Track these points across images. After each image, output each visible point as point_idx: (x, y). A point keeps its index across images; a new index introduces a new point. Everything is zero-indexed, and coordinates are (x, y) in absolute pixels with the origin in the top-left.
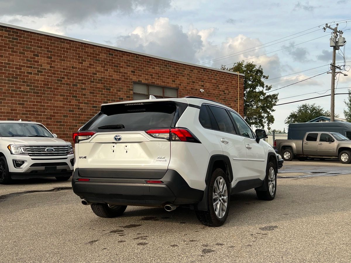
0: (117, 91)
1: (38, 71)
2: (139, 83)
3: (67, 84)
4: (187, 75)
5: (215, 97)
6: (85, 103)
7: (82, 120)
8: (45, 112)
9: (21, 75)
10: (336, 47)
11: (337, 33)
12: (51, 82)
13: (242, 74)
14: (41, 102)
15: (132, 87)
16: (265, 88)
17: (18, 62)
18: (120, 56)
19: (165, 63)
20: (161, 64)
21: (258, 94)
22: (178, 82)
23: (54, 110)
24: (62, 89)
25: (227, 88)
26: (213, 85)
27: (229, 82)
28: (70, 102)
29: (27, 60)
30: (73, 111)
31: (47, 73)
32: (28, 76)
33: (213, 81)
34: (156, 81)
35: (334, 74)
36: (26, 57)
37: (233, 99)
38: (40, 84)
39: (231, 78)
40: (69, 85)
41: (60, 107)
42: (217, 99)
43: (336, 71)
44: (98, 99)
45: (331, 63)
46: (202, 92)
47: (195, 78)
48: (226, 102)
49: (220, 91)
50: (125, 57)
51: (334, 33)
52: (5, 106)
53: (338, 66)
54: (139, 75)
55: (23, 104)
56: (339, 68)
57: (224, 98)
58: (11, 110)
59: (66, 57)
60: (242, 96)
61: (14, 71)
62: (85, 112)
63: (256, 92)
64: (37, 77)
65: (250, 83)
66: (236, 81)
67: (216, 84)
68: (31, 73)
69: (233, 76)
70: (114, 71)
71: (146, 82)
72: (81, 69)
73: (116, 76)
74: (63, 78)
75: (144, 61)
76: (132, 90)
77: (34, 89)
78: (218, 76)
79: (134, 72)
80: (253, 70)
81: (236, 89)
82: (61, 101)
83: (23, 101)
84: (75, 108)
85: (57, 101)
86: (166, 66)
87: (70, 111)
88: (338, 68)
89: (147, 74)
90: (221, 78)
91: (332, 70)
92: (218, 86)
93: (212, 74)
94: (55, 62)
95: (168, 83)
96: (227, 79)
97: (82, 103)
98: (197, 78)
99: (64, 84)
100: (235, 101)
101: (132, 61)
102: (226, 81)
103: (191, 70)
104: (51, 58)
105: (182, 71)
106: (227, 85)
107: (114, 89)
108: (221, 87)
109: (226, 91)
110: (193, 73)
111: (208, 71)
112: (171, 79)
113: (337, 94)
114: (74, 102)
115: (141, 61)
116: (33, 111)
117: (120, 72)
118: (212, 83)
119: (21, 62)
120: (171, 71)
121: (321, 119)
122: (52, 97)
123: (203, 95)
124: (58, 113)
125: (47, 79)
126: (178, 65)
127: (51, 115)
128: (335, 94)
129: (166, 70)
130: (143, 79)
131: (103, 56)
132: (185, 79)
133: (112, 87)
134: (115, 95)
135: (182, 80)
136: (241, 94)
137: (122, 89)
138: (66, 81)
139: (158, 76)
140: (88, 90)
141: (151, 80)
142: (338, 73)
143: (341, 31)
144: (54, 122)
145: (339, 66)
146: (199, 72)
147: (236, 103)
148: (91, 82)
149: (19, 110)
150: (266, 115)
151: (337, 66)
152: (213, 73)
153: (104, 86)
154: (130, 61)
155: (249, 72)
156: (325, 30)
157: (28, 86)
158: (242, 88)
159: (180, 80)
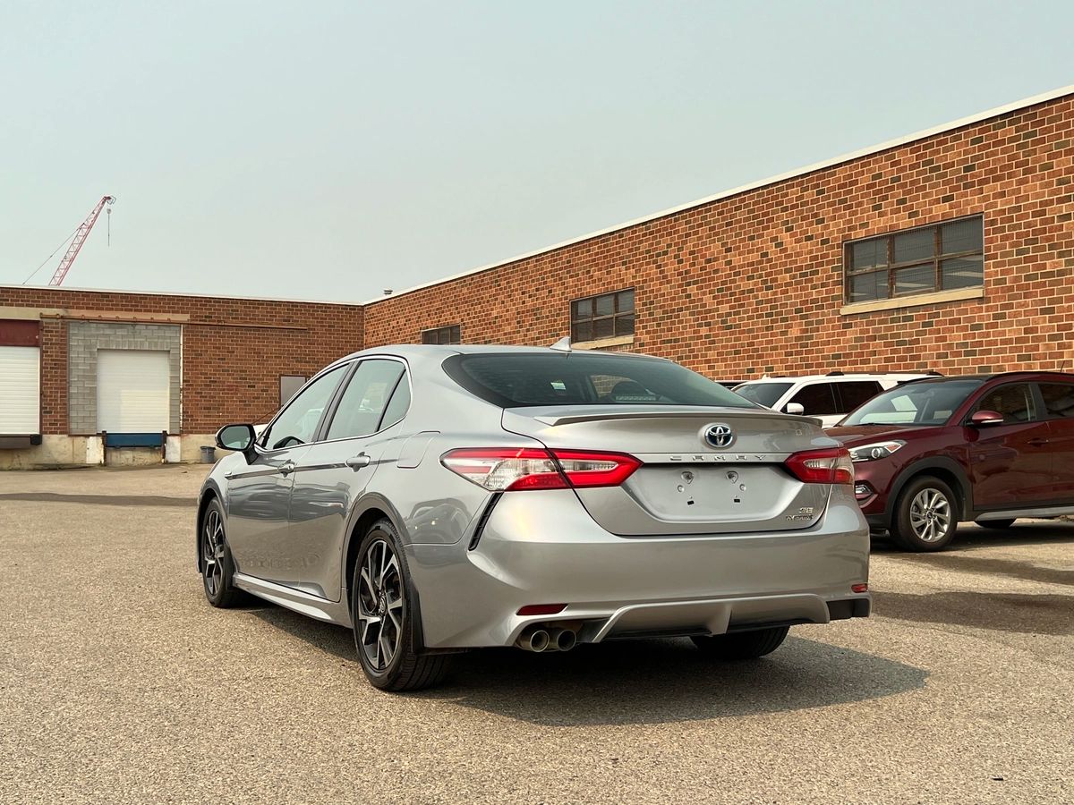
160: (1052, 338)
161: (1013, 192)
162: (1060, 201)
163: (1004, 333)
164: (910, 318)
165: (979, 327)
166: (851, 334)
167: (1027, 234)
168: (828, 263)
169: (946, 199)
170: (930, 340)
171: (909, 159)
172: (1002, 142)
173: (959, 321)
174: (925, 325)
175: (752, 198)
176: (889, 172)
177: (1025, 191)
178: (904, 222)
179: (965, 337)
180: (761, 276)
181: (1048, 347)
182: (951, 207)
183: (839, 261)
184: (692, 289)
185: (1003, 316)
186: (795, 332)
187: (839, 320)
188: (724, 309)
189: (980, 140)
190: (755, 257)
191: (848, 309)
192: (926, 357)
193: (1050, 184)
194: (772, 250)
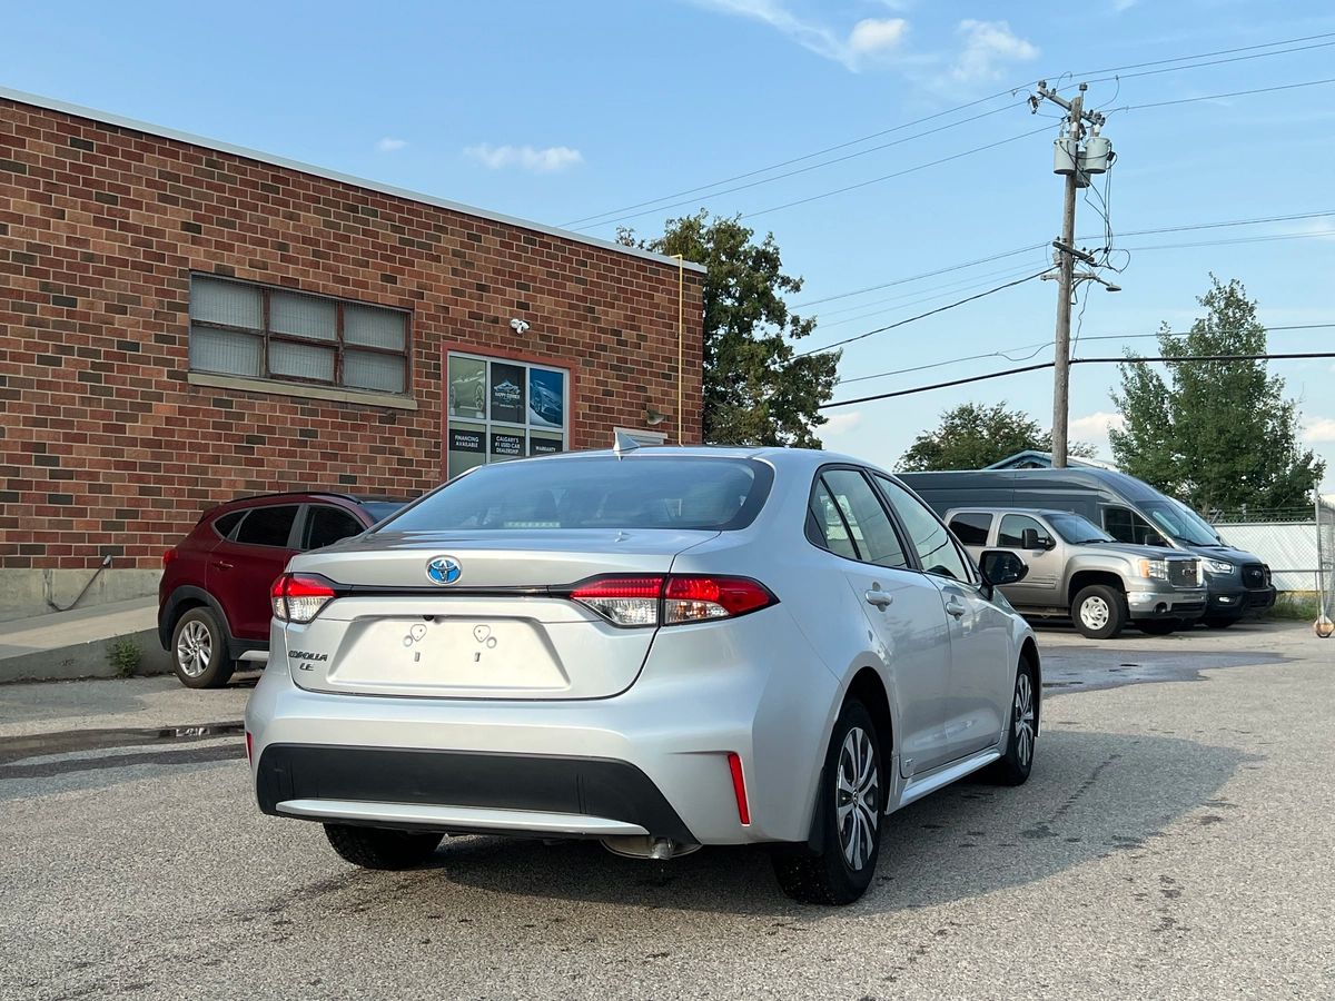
0: (109, 308)
2: (222, 278)
4: (453, 255)
5: (581, 354)
10: (1077, 178)
11: (1083, 121)
13: (695, 266)
15: (185, 296)
16: (789, 328)
18: (127, 154)
19: (346, 197)
20: (327, 202)
21: (762, 351)
22: (407, 283)
25: (633, 319)
26: (571, 306)
27: (638, 294)
33: (571, 287)
34: (305, 273)
35: (1069, 281)
37: (659, 366)
39: (650, 279)
42: (586, 363)
43: (1075, 272)
44: (8, 343)
45: (1058, 238)
46: (519, 331)
47: (487, 270)
48: (626, 379)
49: (602, 330)
50: (151, 162)
51: (1069, 118)
53: (1084, 249)
54: (219, 245)
56: (1089, 260)
57: (619, 359)
60: (694, 356)
63: (751, 341)
65: (729, 302)
66: (669, 292)
67: (584, 300)
69: (657, 272)
70: (98, 221)
71: (257, 275)
73: (104, 244)
75: (244, 183)
76: (185, 308)
78: (592, 266)
79: (198, 229)
80: (741, 249)
81: (671, 327)
86: (354, 209)
88: (1082, 257)
89: (263, 243)
90: (604, 278)
91: (1060, 265)
92: (592, 310)
93: (565, 259)
95: (364, 285)
96: (630, 283)
98: (496, 271)
100: (668, 377)
101: (187, 180)
102: (625, 291)
103: (470, 236)
105: (429, 237)
106: (633, 309)
107: (92, 303)
108: (606, 314)
109: (626, 334)
110: (480, 249)
111: (548, 246)
112: (376, 266)
113: (1077, 361)
115: (232, 180)
117: (124, 227)
118: (565, 296)
120: (375, 235)
121: (1026, 461)
123: (527, 344)
126: (410, 211)
128: (1070, 363)
129: (356, 230)
130: (238, 262)
131: (40, 149)
132: (442, 273)
133: (85, 293)
134: (98, 330)
135: (429, 277)
136: (693, 348)
137: (137, 301)
139: (316, 254)
141: (278, 268)
142: (1085, 278)
143: (1099, 116)
145: (1087, 253)
146: (510, 246)
147: (670, 386)
150: (791, 438)
151: (1080, 250)
152: (572, 252)
153: (45, 287)
154: (176, 178)
155: (723, 258)
156: (1035, 105)
158: (697, 324)
159: (420, 275)
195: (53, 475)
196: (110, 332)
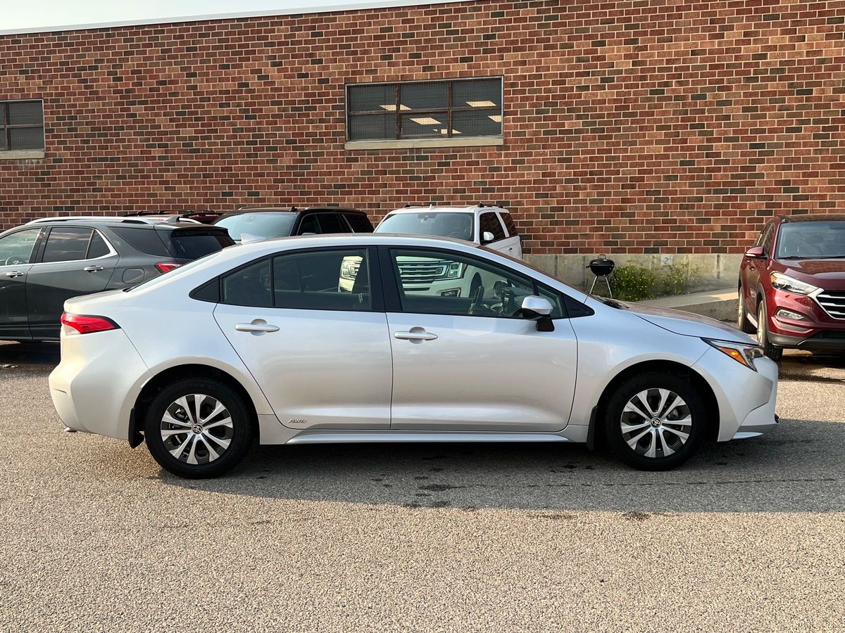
0: (835, 91)
1: (603, 80)
3: (677, 98)
6: (727, 140)
7: (718, 184)
8: (618, 172)
9: (564, 97)
12: (636, 100)
14: (609, 151)
17: (558, 68)
23: (642, 165)
24: (664, 113)
28: (685, 141)
29: (579, 60)
30: (692, 163)
31: (624, 79)
32: (580, 96)
36: (574, 53)
38: (607, 109)
40: (684, 98)
41: (657, 157)
44: (767, 123)
52: (530, 168)
55: (570, 160)
58: (544, 175)
59: (674, 31)
61: (548, 91)
62: (727, 162)
64: (600, 95)
68: (587, 88)
70: (828, 37)
72: (720, 51)
73: (833, 50)
74: (667, 84)
77: (594, 123)
82: (658, 142)
83: (568, 153)
84: (697, 156)
85: (650, 143)
87: (682, 163)
94: (645, 48)
97: (719, 140)
99: (669, 98)
104: (635, 41)
107: (824, 89)
114: (695, 140)
116: (591, 173)
119: (563, 68)
122: (638, 136)
124: (650, 172)
125: (625, 94)
127: (632, 179)
133: (819, 84)
134: (827, 106)
138: (674, 91)
140: (737, 102)
144: (642, 193)
148: (748, 80)
149: (559, 173)
157: (579, 117)
160: (568, 181)
161: (534, 62)
162: (579, 75)
163: (523, 175)
164: (426, 158)
165: (498, 169)
166: (356, 167)
167: (548, 98)
168: (328, 101)
169: (463, 60)
170: (447, 178)
171: (424, 20)
172: (525, 20)
173: (477, 163)
174: (440, 164)
175: (226, 27)
176: (399, 28)
177: (545, 63)
178: (418, 75)
179: (483, 176)
180: (239, 105)
181: (564, 188)
182: (469, 67)
183: (342, 100)
184: (138, 109)
185: (522, 162)
186: (286, 161)
187: (342, 154)
188: (188, 132)
189: (502, 14)
190: (231, 86)
191: (351, 146)
192: (441, 191)
193: (570, 60)
194: (254, 81)
195: (795, 198)
196: (835, 106)
